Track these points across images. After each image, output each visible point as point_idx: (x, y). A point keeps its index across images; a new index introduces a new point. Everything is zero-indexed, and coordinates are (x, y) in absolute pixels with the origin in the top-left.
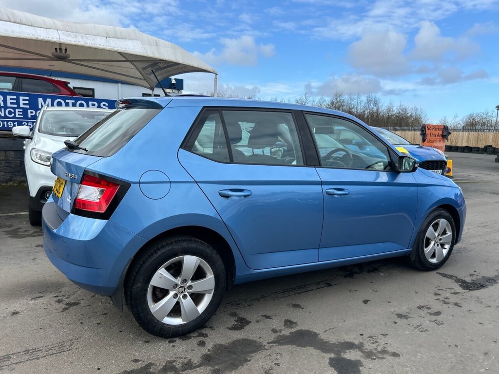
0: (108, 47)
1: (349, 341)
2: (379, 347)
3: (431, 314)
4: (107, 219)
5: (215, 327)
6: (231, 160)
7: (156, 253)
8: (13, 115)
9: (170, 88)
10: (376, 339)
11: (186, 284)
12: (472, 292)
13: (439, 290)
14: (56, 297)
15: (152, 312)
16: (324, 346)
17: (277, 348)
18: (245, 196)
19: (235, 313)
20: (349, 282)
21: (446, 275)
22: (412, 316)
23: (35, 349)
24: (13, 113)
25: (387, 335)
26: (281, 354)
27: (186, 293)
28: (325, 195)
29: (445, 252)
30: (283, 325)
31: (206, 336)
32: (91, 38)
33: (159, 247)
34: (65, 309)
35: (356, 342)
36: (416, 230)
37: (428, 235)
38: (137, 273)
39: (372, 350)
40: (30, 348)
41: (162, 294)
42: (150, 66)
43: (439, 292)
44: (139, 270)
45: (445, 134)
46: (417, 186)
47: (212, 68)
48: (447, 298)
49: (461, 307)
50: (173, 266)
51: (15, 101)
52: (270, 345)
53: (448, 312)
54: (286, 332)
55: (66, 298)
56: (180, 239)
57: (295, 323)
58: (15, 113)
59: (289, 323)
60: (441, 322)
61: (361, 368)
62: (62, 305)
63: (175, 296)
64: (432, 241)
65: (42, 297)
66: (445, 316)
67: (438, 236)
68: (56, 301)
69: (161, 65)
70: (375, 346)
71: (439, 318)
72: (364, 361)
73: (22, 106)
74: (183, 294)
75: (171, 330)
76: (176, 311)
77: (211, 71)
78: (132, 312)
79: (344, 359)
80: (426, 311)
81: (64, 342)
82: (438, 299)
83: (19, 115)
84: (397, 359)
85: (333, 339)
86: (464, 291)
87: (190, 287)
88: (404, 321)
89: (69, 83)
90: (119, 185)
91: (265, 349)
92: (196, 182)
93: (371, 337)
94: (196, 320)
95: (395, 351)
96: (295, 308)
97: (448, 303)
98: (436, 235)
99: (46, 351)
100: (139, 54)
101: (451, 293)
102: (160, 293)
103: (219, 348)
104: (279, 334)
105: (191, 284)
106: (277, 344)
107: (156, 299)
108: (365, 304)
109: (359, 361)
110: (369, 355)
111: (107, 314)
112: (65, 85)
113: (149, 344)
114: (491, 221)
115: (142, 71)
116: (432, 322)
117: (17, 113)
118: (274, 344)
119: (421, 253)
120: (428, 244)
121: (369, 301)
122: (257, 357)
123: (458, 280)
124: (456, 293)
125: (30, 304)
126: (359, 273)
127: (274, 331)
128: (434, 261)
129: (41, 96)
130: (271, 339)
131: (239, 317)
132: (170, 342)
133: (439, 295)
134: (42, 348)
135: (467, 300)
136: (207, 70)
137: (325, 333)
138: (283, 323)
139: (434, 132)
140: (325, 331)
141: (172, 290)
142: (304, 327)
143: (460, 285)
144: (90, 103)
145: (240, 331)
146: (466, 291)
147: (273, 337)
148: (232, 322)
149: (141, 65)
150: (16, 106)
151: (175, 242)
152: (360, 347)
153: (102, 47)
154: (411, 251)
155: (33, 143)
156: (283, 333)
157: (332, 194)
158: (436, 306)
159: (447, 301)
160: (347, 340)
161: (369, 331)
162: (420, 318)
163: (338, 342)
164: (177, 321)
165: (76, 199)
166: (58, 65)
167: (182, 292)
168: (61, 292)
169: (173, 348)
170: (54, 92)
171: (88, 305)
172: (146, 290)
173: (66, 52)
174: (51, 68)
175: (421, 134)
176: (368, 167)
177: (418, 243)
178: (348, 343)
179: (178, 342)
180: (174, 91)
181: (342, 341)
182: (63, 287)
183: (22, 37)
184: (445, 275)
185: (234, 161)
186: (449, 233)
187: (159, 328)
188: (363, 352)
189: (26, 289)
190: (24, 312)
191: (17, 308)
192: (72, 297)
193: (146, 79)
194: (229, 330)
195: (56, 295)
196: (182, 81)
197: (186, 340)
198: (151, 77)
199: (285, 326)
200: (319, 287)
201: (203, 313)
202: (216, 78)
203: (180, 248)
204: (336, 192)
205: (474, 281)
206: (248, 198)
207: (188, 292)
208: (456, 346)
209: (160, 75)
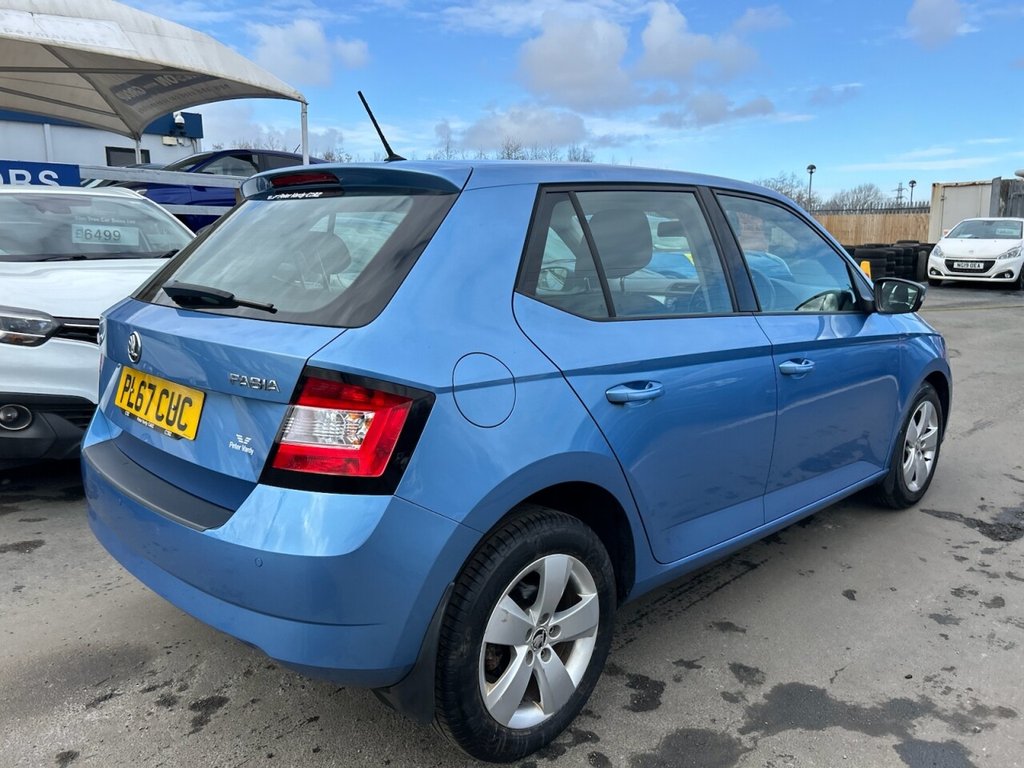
0: (40, 37)
1: (898, 697)
2: (962, 699)
3: (988, 605)
4: (390, 492)
5: (595, 709)
6: (610, 315)
9: (171, 134)
10: (942, 682)
11: (547, 624)
13: (957, 547)
15: (490, 709)
17: (771, 743)
18: (649, 400)
21: (938, 512)
22: (961, 615)
25: (953, 668)
26: (792, 757)
27: (549, 646)
28: (779, 376)
29: (928, 466)
30: (736, 681)
31: (595, 739)
34: (198, 723)
35: (914, 698)
37: (908, 435)
39: (954, 709)
43: (961, 553)
47: (292, 89)
48: (984, 565)
49: (1023, 580)
52: (748, 736)
54: (756, 696)
55: (181, 690)
57: (757, 670)
60: (1019, 621)
61: (971, 759)
62: (182, 714)
63: (529, 655)
64: (912, 448)
65: (111, 696)
67: (920, 436)
68: (158, 703)
69: (163, 81)
70: (953, 698)
71: (1009, 611)
72: (965, 740)
74: (542, 648)
75: (526, 742)
77: (293, 95)
80: (974, 599)
82: (972, 569)
85: (861, 697)
86: (997, 544)
87: (554, 630)
88: (957, 629)
90: (409, 400)
91: (748, 749)
92: (563, 374)
93: (928, 679)
94: (567, 704)
95: (1000, 705)
96: (727, 633)
97: (997, 576)
98: (918, 434)
100: (118, 54)
101: (982, 552)
103: (644, 765)
104: (744, 703)
105: (554, 622)
106: (763, 731)
108: (854, 602)
109: (955, 742)
110: (961, 723)
111: (316, 718)
115: (111, 96)
116: (1006, 623)
118: (756, 733)
119: (899, 475)
120: (907, 455)
121: (855, 592)
123: (972, 523)
124: (990, 551)
125: (92, 723)
127: (729, 698)
128: (915, 486)
130: (739, 721)
131: (629, 676)
133: (964, 558)
136: (284, 93)
137: (835, 685)
138: (733, 674)
141: (521, 645)
143: (982, 533)
144: (13, 173)
145: (659, 712)
146: (1001, 543)
147: (738, 714)
148: (623, 690)
152: (928, 708)
154: (888, 473)
156: (751, 699)
159: (989, 570)
160: (893, 697)
162: (977, 618)
163: (879, 704)
164: (533, 717)
167: (540, 646)
168: (155, 673)
171: (253, 701)
172: (478, 656)
179: (544, 766)
180: (181, 141)
181: (885, 701)
182: (151, 658)
184: (939, 515)
185: (618, 316)
186: (934, 428)
187: (504, 745)
188: (945, 719)
189: (53, 681)
190: (90, 750)
191: (62, 741)
192: (195, 683)
193: (120, 112)
194: (631, 712)
195: (146, 685)
196: (198, 117)
197: (556, 757)
198: (135, 108)
199: (741, 681)
200: (736, 574)
201: (581, 684)
202: (304, 112)
203: (539, 540)
204: (797, 367)
205: (995, 519)
206: (657, 401)
207: (551, 643)
209: (160, 103)
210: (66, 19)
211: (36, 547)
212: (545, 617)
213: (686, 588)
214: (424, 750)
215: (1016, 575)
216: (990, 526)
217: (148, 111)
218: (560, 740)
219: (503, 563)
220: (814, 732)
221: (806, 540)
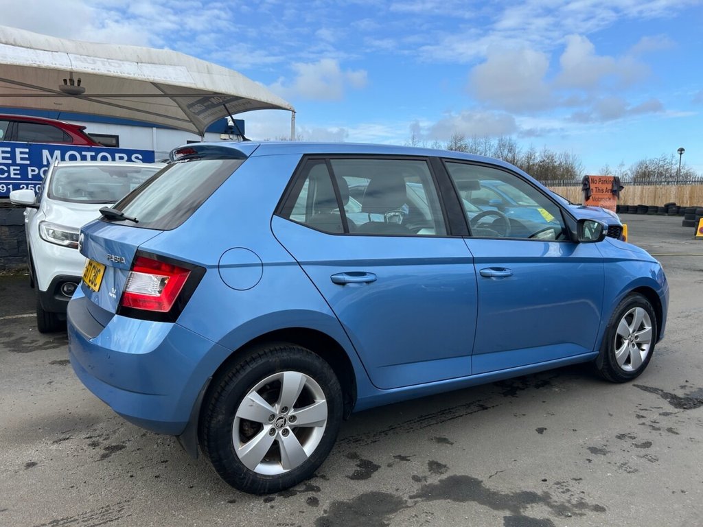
0: (140, 76)
1: (528, 491)
2: (572, 498)
3: (637, 446)
4: (174, 322)
5: (328, 476)
6: (345, 232)
7: (244, 370)
8: (6, 174)
9: (225, 133)
10: (566, 486)
11: (287, 414)
12: (688, 411)
13: (643, 410)
14: (88, 438)
15: (240, 457)
16: (493, 500)
17: (425, 505)
18: (368, 282)
19: (355, 453)
20: (511, 402)
21: (647, 387)
22: (611, 450)
23: (67, 518)
24: (6, 171)
25: (580, 479)
26: (432, 514)
27: (288, 428)
28: (479, 277)
29: (643, 355)
30: (427, 470)
31: (318, 490)
32: (117, 65)
33: (248, 359)
34: (104, 456)
35: (539, 492)
36: (604, 324)
37: (619, 331)
38: (217, 400)
39: (563, 502)
40: (60, 518)
41: (253, 430)
42: (198, 102)
43: (642, 413)
44: (220, 394)
45: (615, 188)
46: (603, 262)
47: (287, 103)
48: (655, 422)
49: (677, 434)
50: (268, 387)
51: (9, 155)
52: (412, 500)
53: (661, 441)
54: (434, 480)
55: (105, 440)
56: (277, 348)
57: (445, 466)
58: (9, 171)
59: (435, 466)
60: (653, 457)
62: (100, 451)
63: (272, 431)
64: (625, 339)
65: (67, 439)
66: (658, 449)
67: (633, 332)
68: (89, 445)
69: (214, 101)
70: (566, 496)
71: (650, 451)
72: (555, 520)
73: (19, 161)
74: (283, 428)
75: (268, 484)
76: (273, 454)
77: (286, 107)
78: (211, 458)
79: (526, 518)
80: (630, 442)
81: (108, 506)
82: (644, 424)
83: (15, 174)
84: (602, 515)
85: (503, 488)
86: (676, 410)
87: (293, 418)
88: (602, 457)
89: (85, 128)
90: (189, 271)
91: (408, 507)
92: (299, 263)
93: (558, 483)
94: (302, 466)
95: (597, 503)
96: (440, 444)
97: (659, 429)
98: (631, 331)
100: (183, 85)
101: (660, 414)
102: (250, 429)
103: (338, 507)
104: (424, 483)
105: (293, 414)
106: (424, 499)
107: (245, 438)
108: (540, 435)
109: (548, 520)
110: (561, 510)
111: (167, 461)
112: (79, 130)
113: (235, 505)
114: (695, 309)
115: (187, 110)
116: (642, 457)
117: (12, 172)
118: (420, 499)
119: (610, 357)
120: (620, 345)
122: (397, 519)
123: (665, 395)
124: (666, 414)
125: (51, 450)
126: (524, 389)
127: (416, 479)
128: (629, 368)
129: (46, 147)
130: (413, 492)
131: (361, 460)
132: (266, 501)
133: (643, 417)
134: (76, 517)
135: (684, 424)
136: (281, 106)
137: (490, 479)
138: (427, 467)
139: (600, 186)
140: (491, 476)
141: (267, 424)
142: (459, 472)
143: (670, 402)
144: (117, 155)
145: (366, 481)
146: (679, 410)
147: (416, 488)
148: (352, 467)
149: (185, 101)
150: (10, 162)
151: (271, 351)
152: (545, 499)
153: (132, 76)
154: (598, 355)
155: (41, 213)
156: (430, 481)
157: (489, 277)
158: (644, 435)
159: (657, 426)
160: (524, 490)
161: (554, 475)
162: (623, 453)
163: (513, 493)
164: (275, 469)
165: (124, 293)
166: (68, 104)
168: (95, 430)
169: (272, 510)
170: (64, 141)
171: (138, 449)
172: (231, 425)
173: (79, 85)
174: (57, 107)
175: (583, 190)
176: (532, 237)
177: (607, 343)
178: (526, 493)
179: (278, 500)
180: (231, 136)
181: (518, 491)
182: (97, 423)
183: (18, 64)
184: (646, 389)
185: (351, 232)
186: (648, 328)
187: (250, 482)
188: (552, 507)
189: (43, 428)
190: (44, 463)
191: (33, 457)
192: (113, 438)
193: (193, 120)
194: (349, 479)
195: (87, 436)
196: (242, 122)
197: (288, 497)
198: (201, 117)
199: (430, 471)
200: (470, 412)
201: (313, 455)
202: (293, 117)
203: (278, 361)
204: (494, 272)
205: (688, 395)
206: (372, 285)
207: (289, 426)
208: (683, 492)
209: (213, 114)
210: (157, 66)
212: (285, 409)
213: (430, 416)
214: (215, 484)
215: (675, 430)
216: (681, 399)
217: (207, 119)
218: (297, 488)
219: (252, 371)
220: (458, 503)
221: (533, 397)
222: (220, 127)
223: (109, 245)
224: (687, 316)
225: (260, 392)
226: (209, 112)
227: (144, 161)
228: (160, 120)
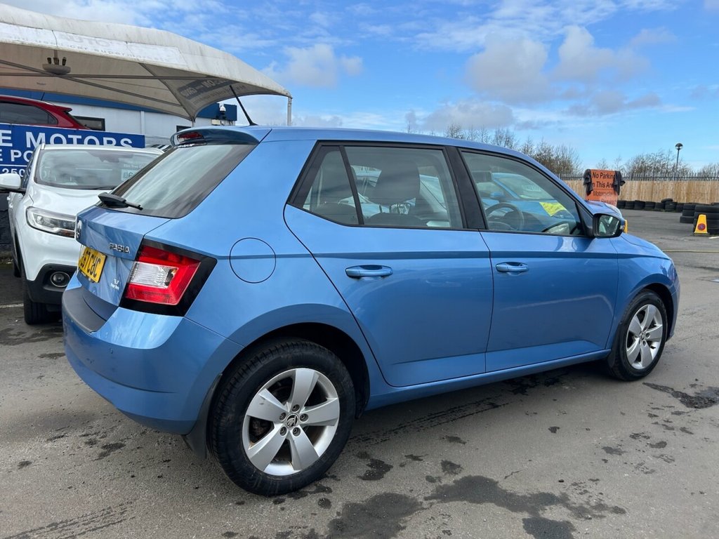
0: (130, 57)
1: (546, 492)
2: (591, 499)
3: (652, 446)
4: (182, 314)
5: (339, 476)
6: (359, 223)
7: (255, 366)
9: (217, 118)
10: (583, 487)
11: (299, 412)
12: (700, 410)
13: (654, 409)
14: (84, 436)
15: (250, 457)
16: (511, 502)
17: (441, 507)
18: (383, 276)
19: (366, 453)
20: (521, 400)
21: (657, 386)
22: (627, 450)
23: (67, 521)
25: (598, 480)
26: (449, 516)
27: (299, 426)
28: (495, 271)
29: (653, 352)
30: (441, 470)
31: (329, 491)
32: (104, 43)
33: (259, 356)
34: (102, 455)
35: (557, 494)
36: (618, 320)
37: (631, 328)
38: (226, 398)
39: (582, 504)
40: (59, 521)
41: (263, 429)
42: (192, 85)
43: (654, 412)
44: (230, 392)
45: (616, 183)
46: (617, 258)
47: (283, 89)
48: (668, 421)
49: (691, 433)
50: (280, 385)
52: (428, 502)
53: (673, 438)
54: (449, 480)
55: (101, 438)
56: (289, 343)
57: (459, 466)
59: (449, 467)
60: (669, 457)
61: (573, 533)
62: (98, 450)
63: (283, 430)
64: (637, 337)
65: (62, 436)
66: (673, 449)
67: (645, 329)
68: (86, 443)
69: (207, 84)
70: (585, 497)
71: (665, 451)
72: (575, 522)
74: (294, 427)
75: (278, 485)
76: (284, 454)
77: (283, 93)
78: (220, 458)
79: (545, 521)
80: (645, 441)
81: (110, 508)
82: (656, 423)
84: (623, 518)
85: (520, 489)
86: (688, 409)
87: (305, 417)
88: (618, 458)
89: (70, 110)
90: (199, 262)
91: (423, 509)
92: (313, 256)
93: (575, 484)
94: (313, 466)
95: (616, 505)
96: (452, 443)
97: (672, 429)
98: (642, 328)
99: (84, 524)
100: (175, 67)
101: (672, 413)
102: (261, 428)
103: (351, 509)
104: (438, 484)
105: (305, 412)
106: (439, 500)
107: (255, 438)
108: (553, 434)
109: (568, 522)
110: (581, 512)
111: (169, 461)
112: (65, 112)
113: (244, 507)
114: (699, 306)
115: (178, 94)
116: (658, 457)
118: (435, 501)
119: (622, 355)
120: (631, 342)
121: (558, 428)
122: (413, 522)
123: (676, 394)
124: (678, 413)
125: (45, 449)
126: (533, 387)
127: (430, 479)
128: (639, 366)
129: (29, 129)
130: (428, 493)
131: (372, 460)
132: (275, 502)
133: (655, 416)
134: (76, 520)
135: (697, 424)
136: (277, 91)
137: (507, 480)
138: (441, 467)
139: (601, 180)
140: (506, 477)
141: (278, 422)
142: (474, 472)
143: (682, 401)
144: (105, 139)
145: (379, 482)
146: (691, 409)
147: (430, 489)
148: (363, 467)
149: (176, 85)
151: (283, 347)
152: (563, 500)
153: (121, 56)
154: (610, 353)
155: (29, 198)
156: (444, 482)
157: (505, 272)
158: (658, 435)
159: (669, 425)
160: (541, 491)
161: (570, 475)
162: (638, 453)
163: (530, 494)
164: (285, 470)
165: (128, 284)
166: (52, 84)
167: (293, 425)
168: (92, 427)
169: (283, 512)
170: (48, 123)
171: (138, 448)
172: (241, 424)
173: (64, 64)
174: (41, 88)
175: (585, 184)
176: (545, 231)
177: (619, 341)
178: (543, 495)
179: (288, 502)
180: (223, 122)
181: (535, 493)
182: (93, 420)
184: (656, 387)
185: (365, 224)
186: (659, 325)
187: (260, 482)
188: (571, 508)
189: (36, 425)
190: (38, 462)
191: (26, 456)
192: (111, 435)
193: (183, 104)
194: (360, 480)
195: (84, 434)
196: (234, 108)
197: (299, 498)
198: (192, 101)
199: (444, 471)
200: (480, 410)
201: (324, 455)
202: (290, 103)
203: (290, 357)
204: (511, 267)
205: (699, 394)
206: (387, 278)
207: (301, 425)
208: (701, 493)
209: (205, 98)
210: (147, 46)
211: (61, 356)
212: (296, 407)
213: (440, 414)
214: (222, 484)
215: (689, 430)
216: (692, 397)
217: (198, 103)
218: (307, 489)
219: (263, 367)
220: (474, 504)
221: (544, 394)
222: (212, 112)
223: (109, 232)
224: (692, 314)
225: (271, 389)
226: (201, 96)
227: (133, 145)
228: (149, 103)
